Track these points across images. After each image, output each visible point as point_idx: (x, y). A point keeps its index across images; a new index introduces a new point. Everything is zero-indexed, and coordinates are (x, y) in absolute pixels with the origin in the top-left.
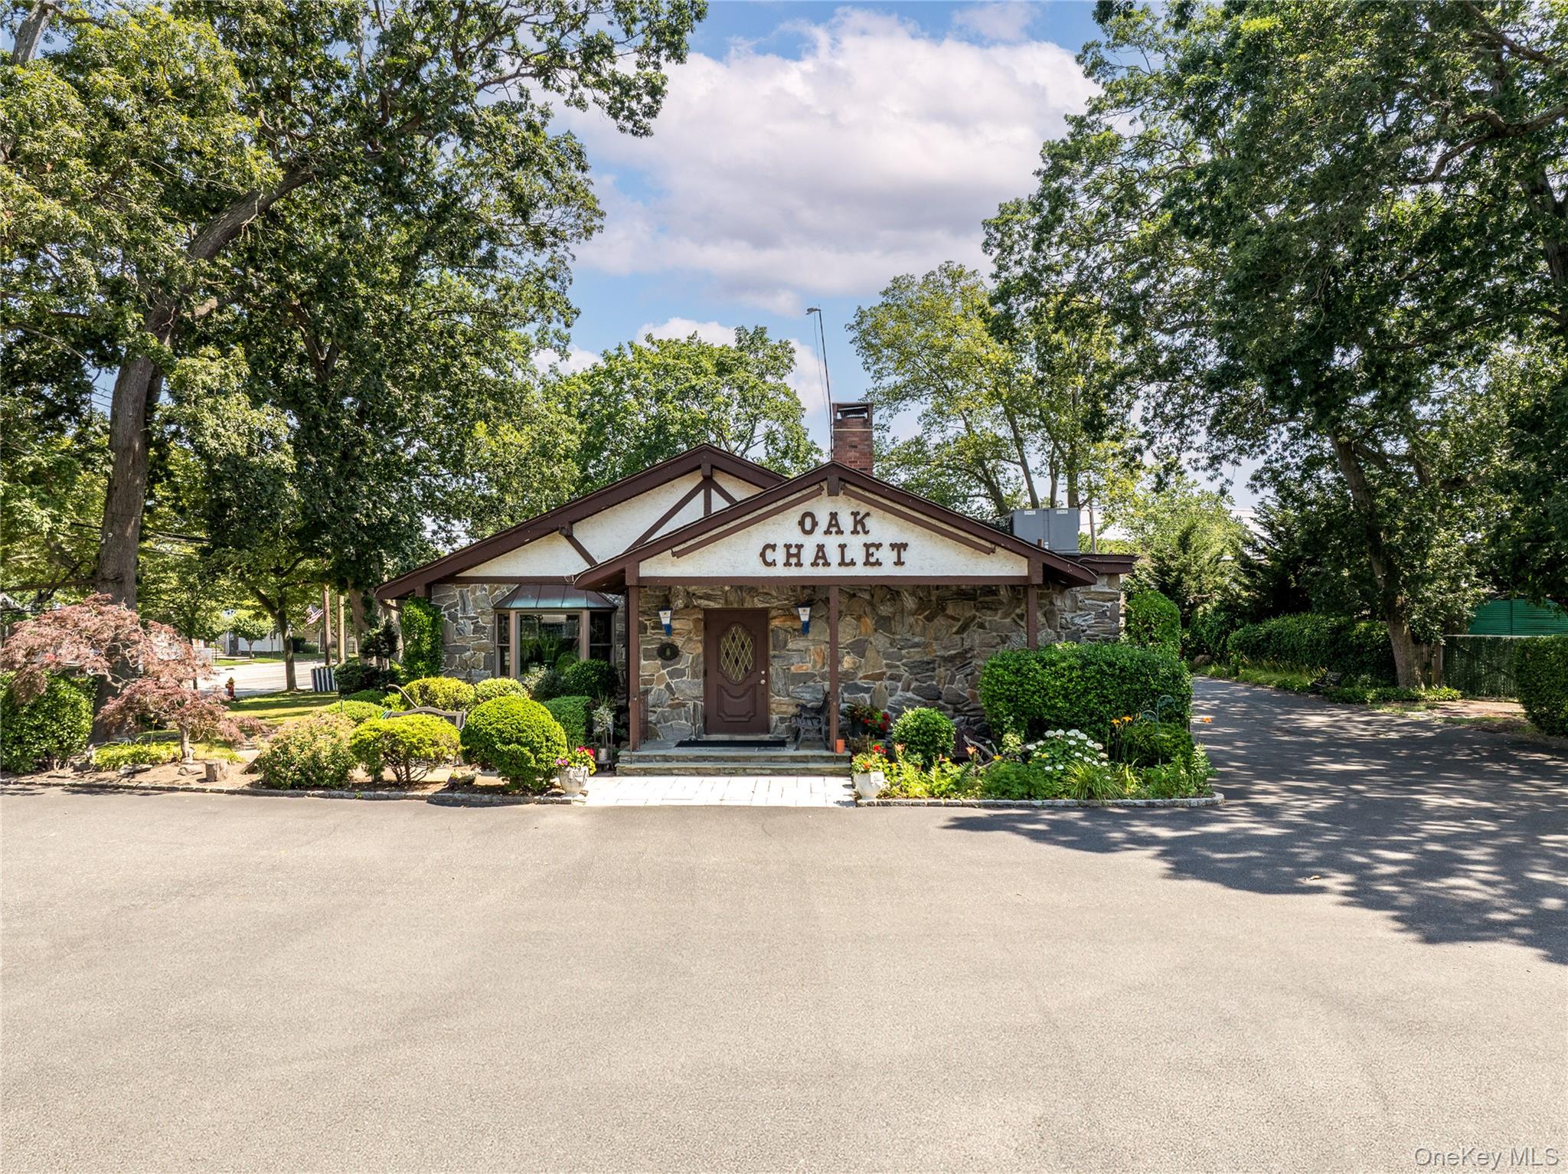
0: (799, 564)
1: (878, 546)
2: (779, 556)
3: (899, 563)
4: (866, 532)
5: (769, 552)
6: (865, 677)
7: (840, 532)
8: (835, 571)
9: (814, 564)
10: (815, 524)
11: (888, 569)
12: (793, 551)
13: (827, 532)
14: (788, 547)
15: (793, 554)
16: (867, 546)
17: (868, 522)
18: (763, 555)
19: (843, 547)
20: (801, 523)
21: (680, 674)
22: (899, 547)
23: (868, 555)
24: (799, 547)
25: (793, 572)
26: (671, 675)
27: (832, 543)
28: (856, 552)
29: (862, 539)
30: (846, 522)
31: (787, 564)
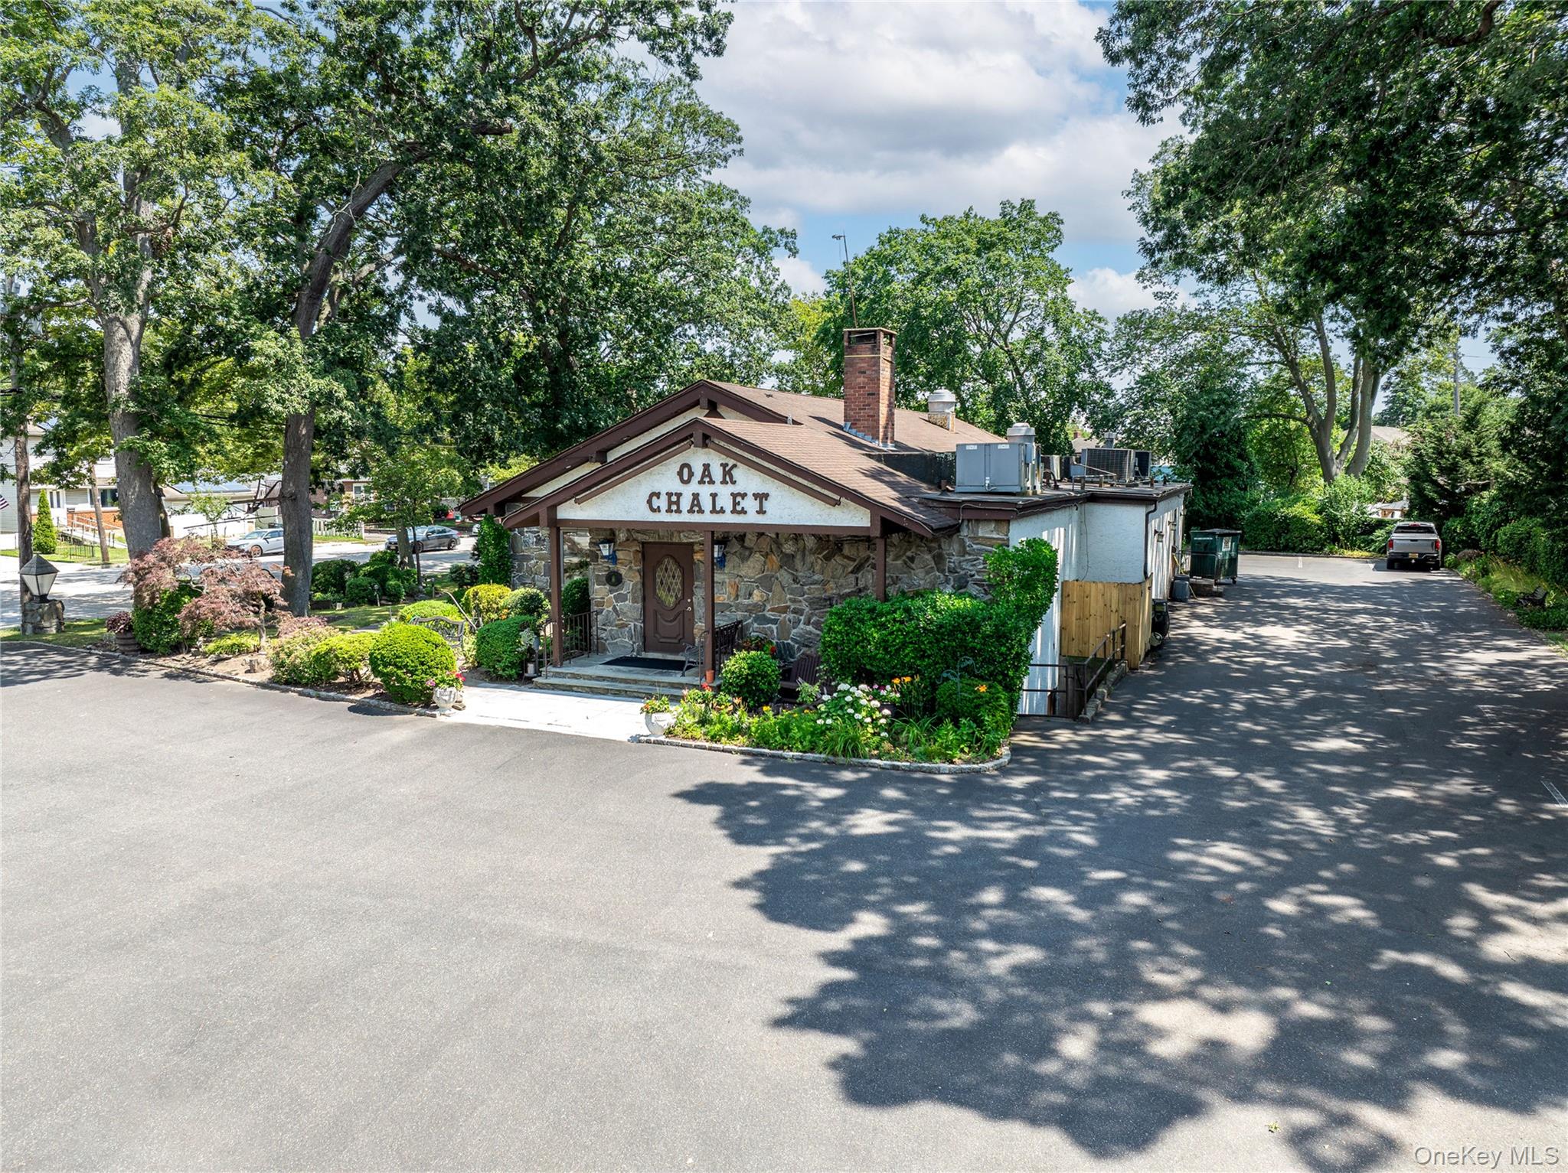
0: (678, 511)
1: (744, 496)
2: (662, 503)
3: (761, 511)
4: (733, 483)
5: (654, 499)
6: (772, 610)
7: (712, 482)
8: (708, 518)
9: (691, 511)
10: (691, 474)
11: (752, 518)
12: (674, 499)
13: (702, 482)
14: (669, 495)
15: (674, 501)
16: (734, 496)
17: (735, 472)
18: (649, 502)
19: (714, 496)
20: (680, 474)
21: (621, 598)
22: (762, 497)
23: (735, 504)
24: (679, 495)
25: (674, 518)
26: (618, 598)
27: (705, 491)
28: (725, 502)
29: (730, 488)
30: (717, 473)
31: (669, 511)
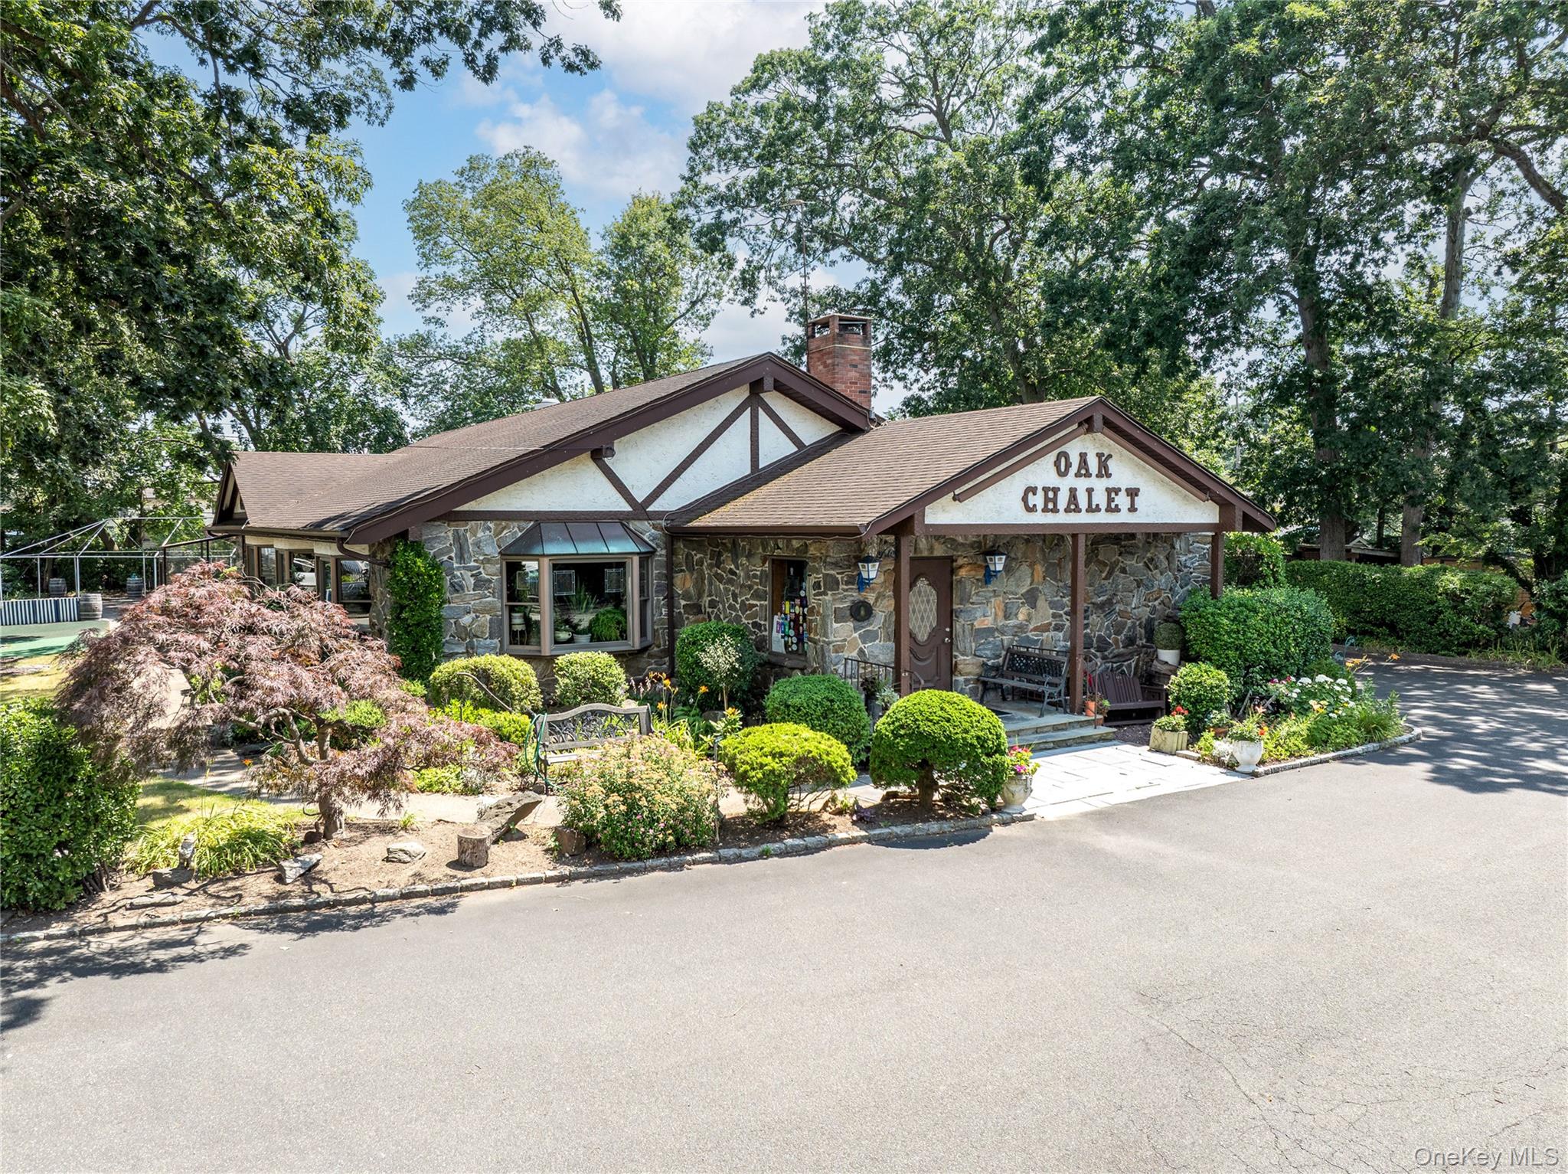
0: (1055, 510)
1: (1117, 491)
2: (1038, 500)
3: (1133, 509)
4: (1109, 476)
5: (1030, 495)
6: (1036, 629)
7: (1088, 475)
8: (1083, 518)
9: (1068, 510)
10: (1068, 465)
11: (1124, 517)
12: (1051, 495)
13: (1078, 475)
14: (1046, 490)
16: (1109, 491)
17: (1110, 463)
18: (1025, 499)
19: (1090, 491)
20: (1057, 464)
21: (867, 637)
22: (1133, 493)
23: (1110, 500)
24: (1056, 490)
25: (1050, 519)
26: (865, 638)
27: (1082, 484)
28: (1100, 499)
29: (1105, 483)
30: (1093, 464)
31: (1045, 510)
